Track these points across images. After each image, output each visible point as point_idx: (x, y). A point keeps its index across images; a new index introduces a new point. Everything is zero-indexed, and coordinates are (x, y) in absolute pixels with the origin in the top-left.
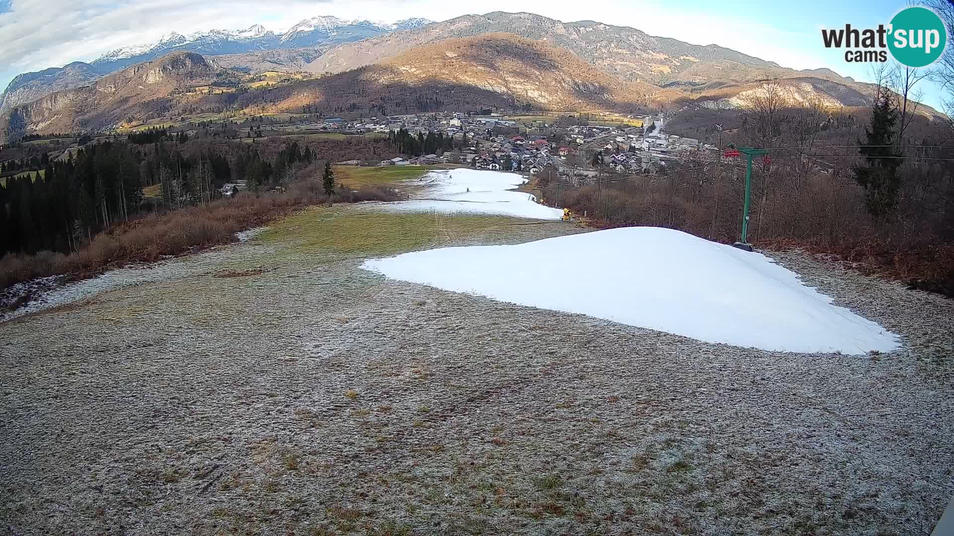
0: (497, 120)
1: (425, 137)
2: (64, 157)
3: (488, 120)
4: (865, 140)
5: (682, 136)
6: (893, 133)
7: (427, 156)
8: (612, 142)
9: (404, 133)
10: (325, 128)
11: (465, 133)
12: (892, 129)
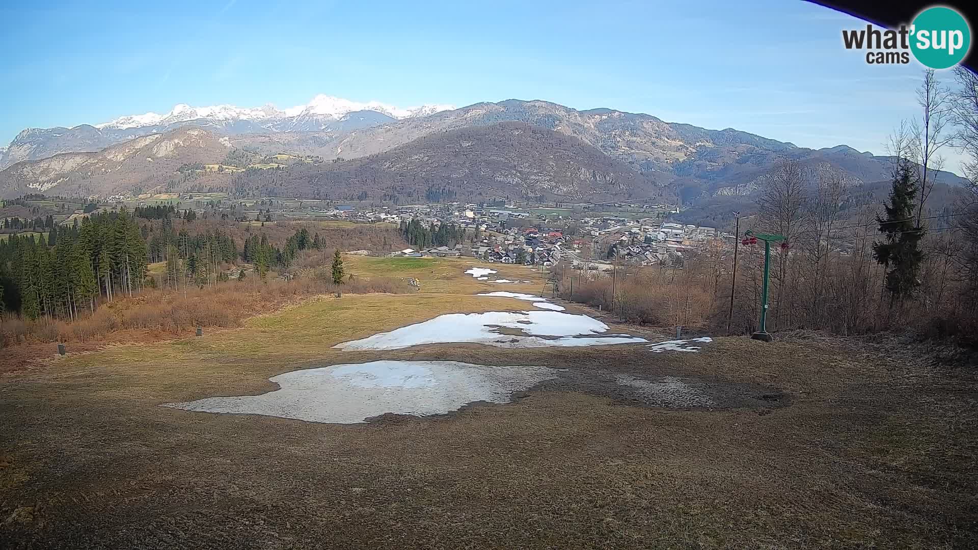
0: (510, 212)
1: (437, 229)
2: (69, 222)
3: (501, 212)
4: (885, 217)
5: (698, 226)
6: (914, 206)
7: (439, 248)
8: (627, 233)
9: (415, 223)
10: (335, 216)
11: (477, 226)
12: (912, 202)
